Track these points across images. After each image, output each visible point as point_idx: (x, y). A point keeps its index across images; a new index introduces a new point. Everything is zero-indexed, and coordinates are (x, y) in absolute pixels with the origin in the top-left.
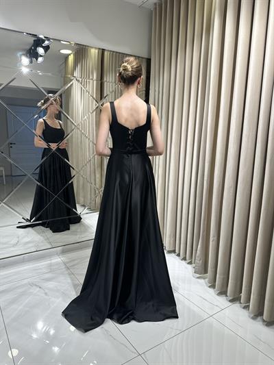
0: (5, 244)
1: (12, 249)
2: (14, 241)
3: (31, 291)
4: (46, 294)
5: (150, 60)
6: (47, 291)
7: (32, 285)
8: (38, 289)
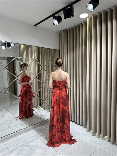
0: (3, 128)
1: (8, 130)
2: (7, 126)
3: (24, 148)
4: (31, 148)
5: (60, 50)
6: (31, 147)
7: (24, 145)
8: (27, 147)
